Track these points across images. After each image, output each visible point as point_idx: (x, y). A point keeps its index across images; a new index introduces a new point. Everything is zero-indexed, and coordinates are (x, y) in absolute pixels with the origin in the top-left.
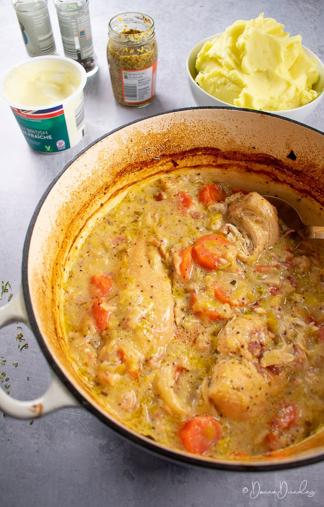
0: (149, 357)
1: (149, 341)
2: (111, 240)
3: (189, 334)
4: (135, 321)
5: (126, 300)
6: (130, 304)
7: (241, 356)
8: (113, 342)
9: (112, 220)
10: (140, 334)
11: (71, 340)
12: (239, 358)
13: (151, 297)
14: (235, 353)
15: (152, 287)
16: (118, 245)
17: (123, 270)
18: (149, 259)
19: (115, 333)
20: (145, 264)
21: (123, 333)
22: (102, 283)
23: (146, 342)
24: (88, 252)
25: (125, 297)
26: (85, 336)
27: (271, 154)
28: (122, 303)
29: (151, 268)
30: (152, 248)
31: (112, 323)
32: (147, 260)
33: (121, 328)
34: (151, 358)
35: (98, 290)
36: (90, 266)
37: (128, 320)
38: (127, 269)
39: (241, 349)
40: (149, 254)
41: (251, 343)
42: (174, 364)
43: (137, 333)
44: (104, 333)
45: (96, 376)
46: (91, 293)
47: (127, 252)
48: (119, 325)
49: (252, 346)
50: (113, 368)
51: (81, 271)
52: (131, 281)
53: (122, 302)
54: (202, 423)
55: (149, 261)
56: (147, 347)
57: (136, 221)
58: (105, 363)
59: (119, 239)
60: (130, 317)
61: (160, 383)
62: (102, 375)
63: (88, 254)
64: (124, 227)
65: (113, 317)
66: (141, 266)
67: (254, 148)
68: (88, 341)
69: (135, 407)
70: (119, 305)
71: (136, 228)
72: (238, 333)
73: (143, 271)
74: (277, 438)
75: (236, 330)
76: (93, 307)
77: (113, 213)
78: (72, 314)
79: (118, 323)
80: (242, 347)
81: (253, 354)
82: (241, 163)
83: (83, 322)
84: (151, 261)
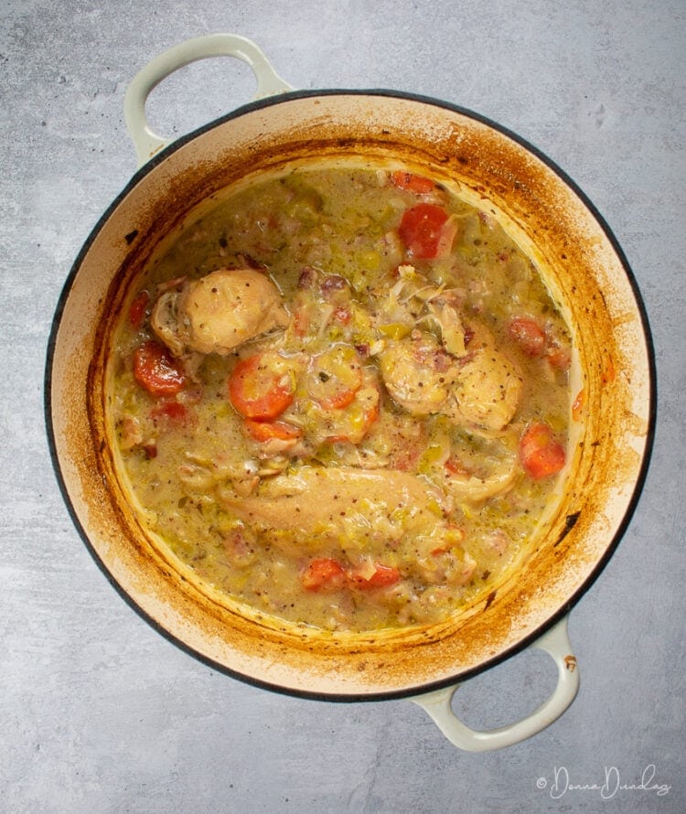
0: (442, 513)
1: (421, 512)
2: (238, 556)
3: (398, 448)
4: (394, 529)
5: (360, 541)
6: (367, 535)
7: (453, 383)
8: (422, 562)
9: (195, 552)
10: (412, 524)
11: (413, 621)
12: (455, 386)
13: (355, 501)
14: (448, 392)
15: (336, 497)
16: (247, 544)
17: (300, 539)
18: (283, 496)
19: (407, 558)
20: (293, 504)
21: (408, 547)
22: (324, 574)
23: (424, 517)
24: (259, 594)
25: (354, 541)
26: (409, 601)
27: (115, 271)
28: (363, 545)
29: (300, 494)
30: (263, 490)
31: (392, 562)
32: (285, 499)
33: (399, 549)
34: (444, 511)
35: (335, 580)
36: (286, 591)
37: (391, 539)
38: (299, 532)
39: (445, 382)
40: (275, 494)
41: (437, 368)
42: (447, 476)
43: (411, 527)
44: (403, 573)
45: (463, 586)
46: (335, 592)
47: (266, 530)
48: (395, 551)
49: (440, 367)
50: (457, 564)
51: (293, 606)
52: (323, 529)
53: (361, 546)
54: (536, 449)
55: (288, 496)
56: (428, 515)
57: (199, 507)
58: (448, 574)
59: (236, 543)
60: (387, 536)
61: (477, 497)
62: (465, 578)
63: (262, 593)
64: (210, 529)
65: (383, 560)
66: (298, 510)
67: (100, 301)
68: (415, 598)
69: (503, 535)
70: (366, 551)
71: (214, 510)
72: (421, 385)
73: (306, 508)
74: (558, 351)
75: (415, 386)
76: (360, 589)
77: (181, 550)
78: (372, 619)
79: (392, 553)
80: (442, 380)
81: (449, 366)
82: (109, 324)
83: (384, 604)
84: (289, 493)
